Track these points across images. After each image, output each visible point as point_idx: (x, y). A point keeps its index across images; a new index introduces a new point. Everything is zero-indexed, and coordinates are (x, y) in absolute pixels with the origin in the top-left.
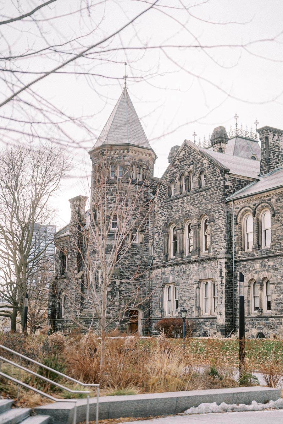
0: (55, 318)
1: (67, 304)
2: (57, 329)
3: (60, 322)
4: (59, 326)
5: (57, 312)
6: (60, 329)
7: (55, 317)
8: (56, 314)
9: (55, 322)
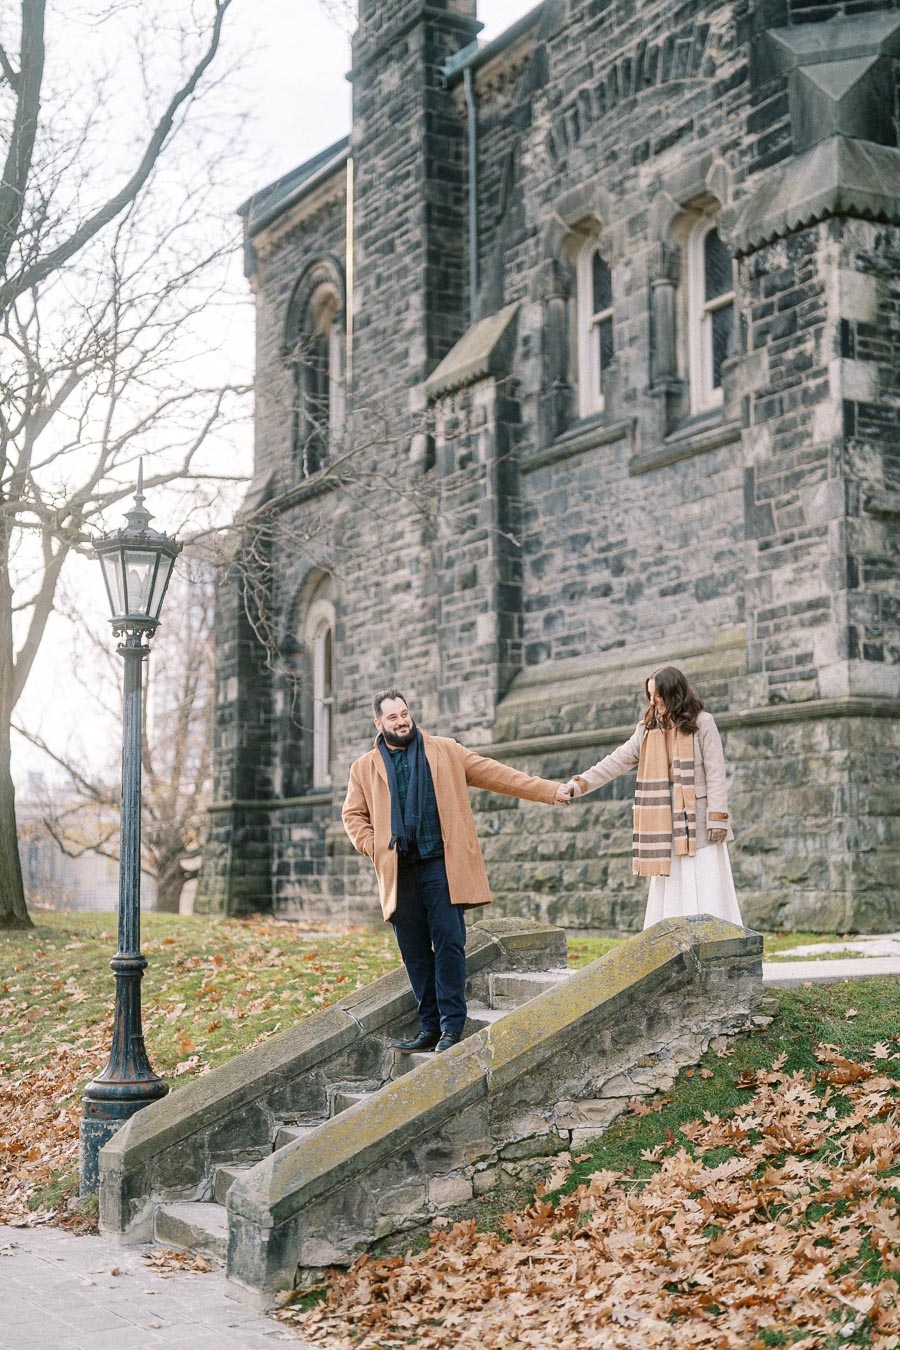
0: (268, 795)
1: (354, 669)
2: (284, 869)
3: (306, 820)
4: (300, 846)
5: (278, 747)
6: (304, 868)
7: (268, 782)
8: (268, 763)
9: (266, 821)
